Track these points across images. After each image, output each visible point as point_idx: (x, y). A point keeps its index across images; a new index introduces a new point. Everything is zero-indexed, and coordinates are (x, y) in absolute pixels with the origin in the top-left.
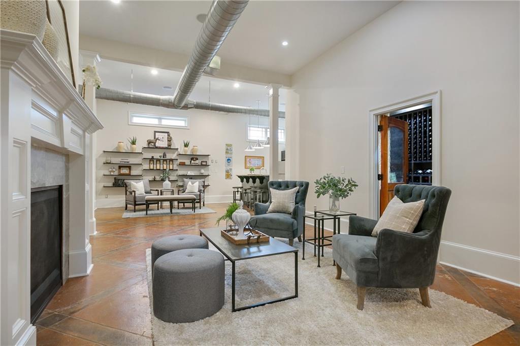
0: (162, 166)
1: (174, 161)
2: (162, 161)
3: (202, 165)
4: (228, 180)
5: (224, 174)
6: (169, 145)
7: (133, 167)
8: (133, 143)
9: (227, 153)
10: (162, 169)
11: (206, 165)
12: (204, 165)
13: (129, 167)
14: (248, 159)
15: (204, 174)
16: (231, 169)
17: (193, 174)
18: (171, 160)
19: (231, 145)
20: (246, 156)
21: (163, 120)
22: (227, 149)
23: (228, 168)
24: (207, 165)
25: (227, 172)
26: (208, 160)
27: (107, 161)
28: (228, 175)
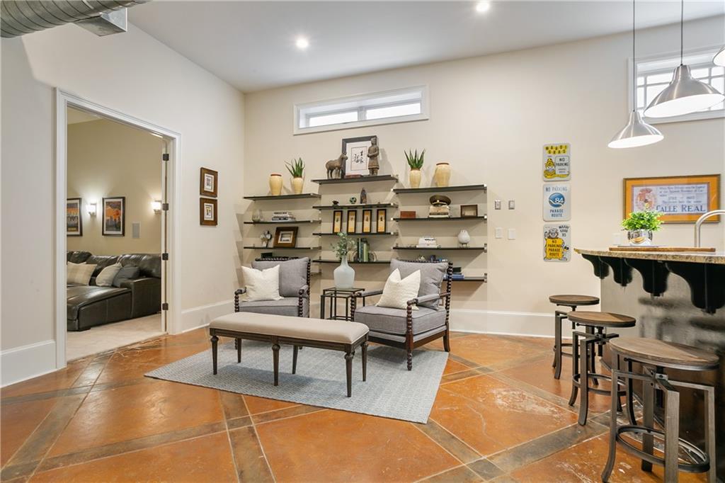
0: (359, 224)
1: (389, 210)
2: (360, 212)
3: (463, 217)
4: (555, 265)
5: (539, 243)
6: (373, 169)
7: (302, 230)
8: (298, 173)
9: (549, 173)
10: (359, 231)
11: (476, 217)
12: (473, 218)
13: (295, 231)
14: (637, 191)
15: (471, 245)
16: (565, 229)
17: (432, 244)
18: (383, 208)
19: (563, 148)
20: (626, 180)
21: (369, 112)
22: (550, 163)
23: (555, 225)
24: (478, 219)
25: (550, 236)
26: (485, 201)
27: (256, 219)
28: (555, 248)
